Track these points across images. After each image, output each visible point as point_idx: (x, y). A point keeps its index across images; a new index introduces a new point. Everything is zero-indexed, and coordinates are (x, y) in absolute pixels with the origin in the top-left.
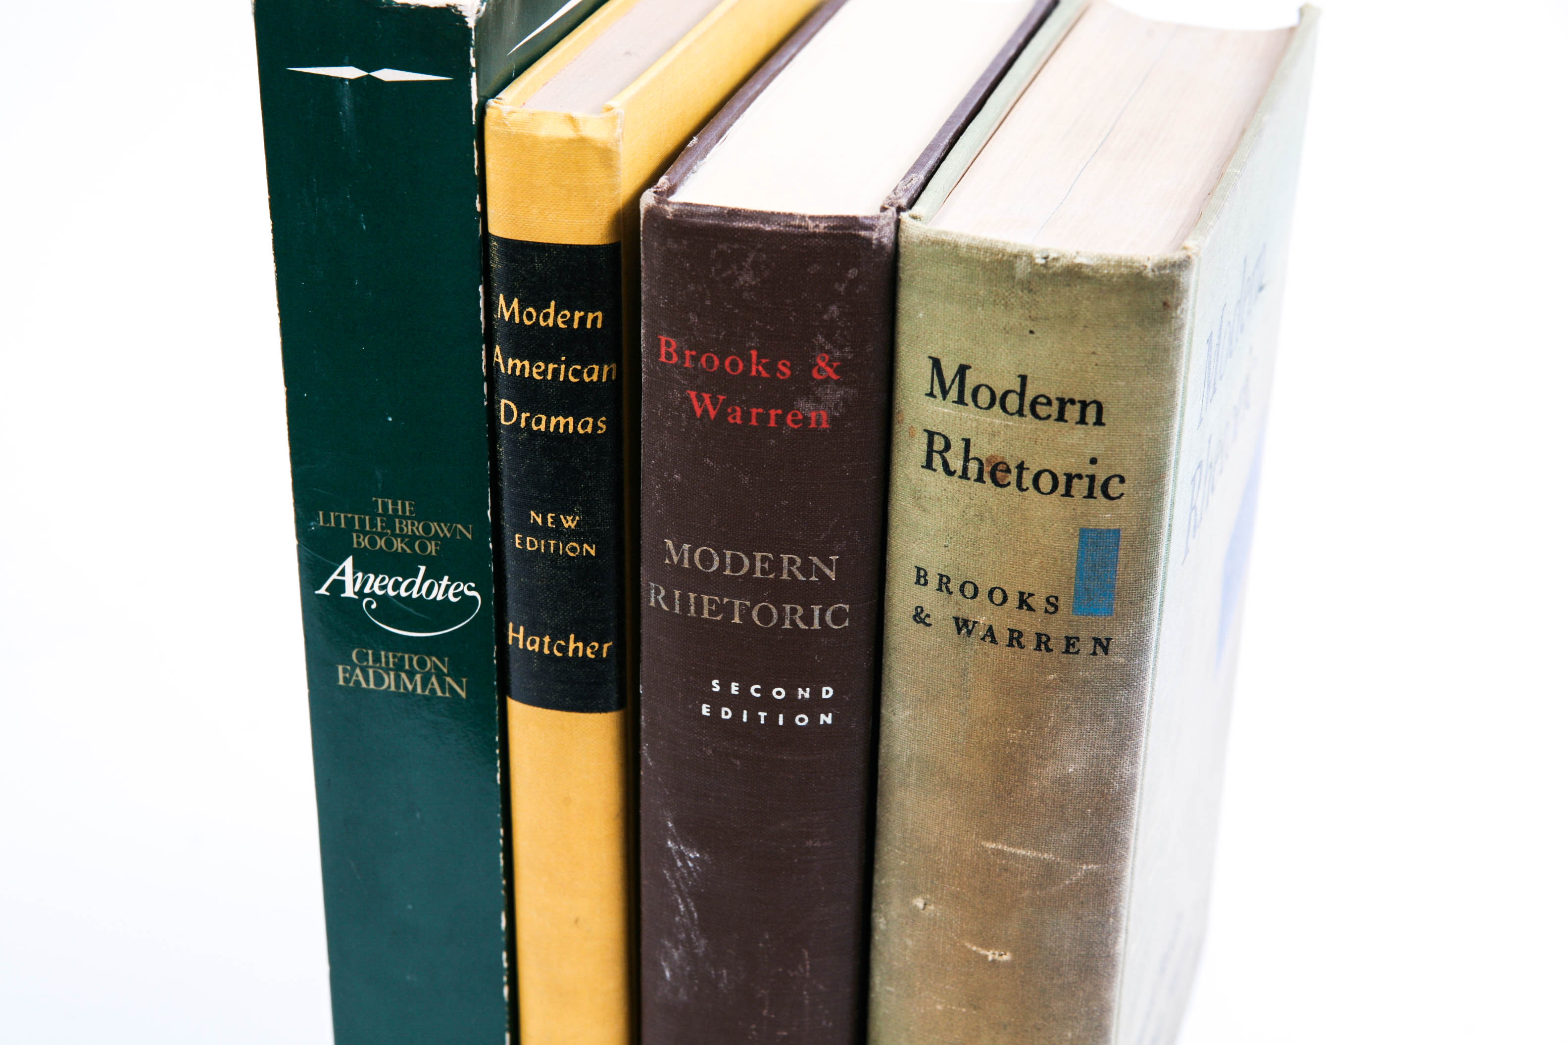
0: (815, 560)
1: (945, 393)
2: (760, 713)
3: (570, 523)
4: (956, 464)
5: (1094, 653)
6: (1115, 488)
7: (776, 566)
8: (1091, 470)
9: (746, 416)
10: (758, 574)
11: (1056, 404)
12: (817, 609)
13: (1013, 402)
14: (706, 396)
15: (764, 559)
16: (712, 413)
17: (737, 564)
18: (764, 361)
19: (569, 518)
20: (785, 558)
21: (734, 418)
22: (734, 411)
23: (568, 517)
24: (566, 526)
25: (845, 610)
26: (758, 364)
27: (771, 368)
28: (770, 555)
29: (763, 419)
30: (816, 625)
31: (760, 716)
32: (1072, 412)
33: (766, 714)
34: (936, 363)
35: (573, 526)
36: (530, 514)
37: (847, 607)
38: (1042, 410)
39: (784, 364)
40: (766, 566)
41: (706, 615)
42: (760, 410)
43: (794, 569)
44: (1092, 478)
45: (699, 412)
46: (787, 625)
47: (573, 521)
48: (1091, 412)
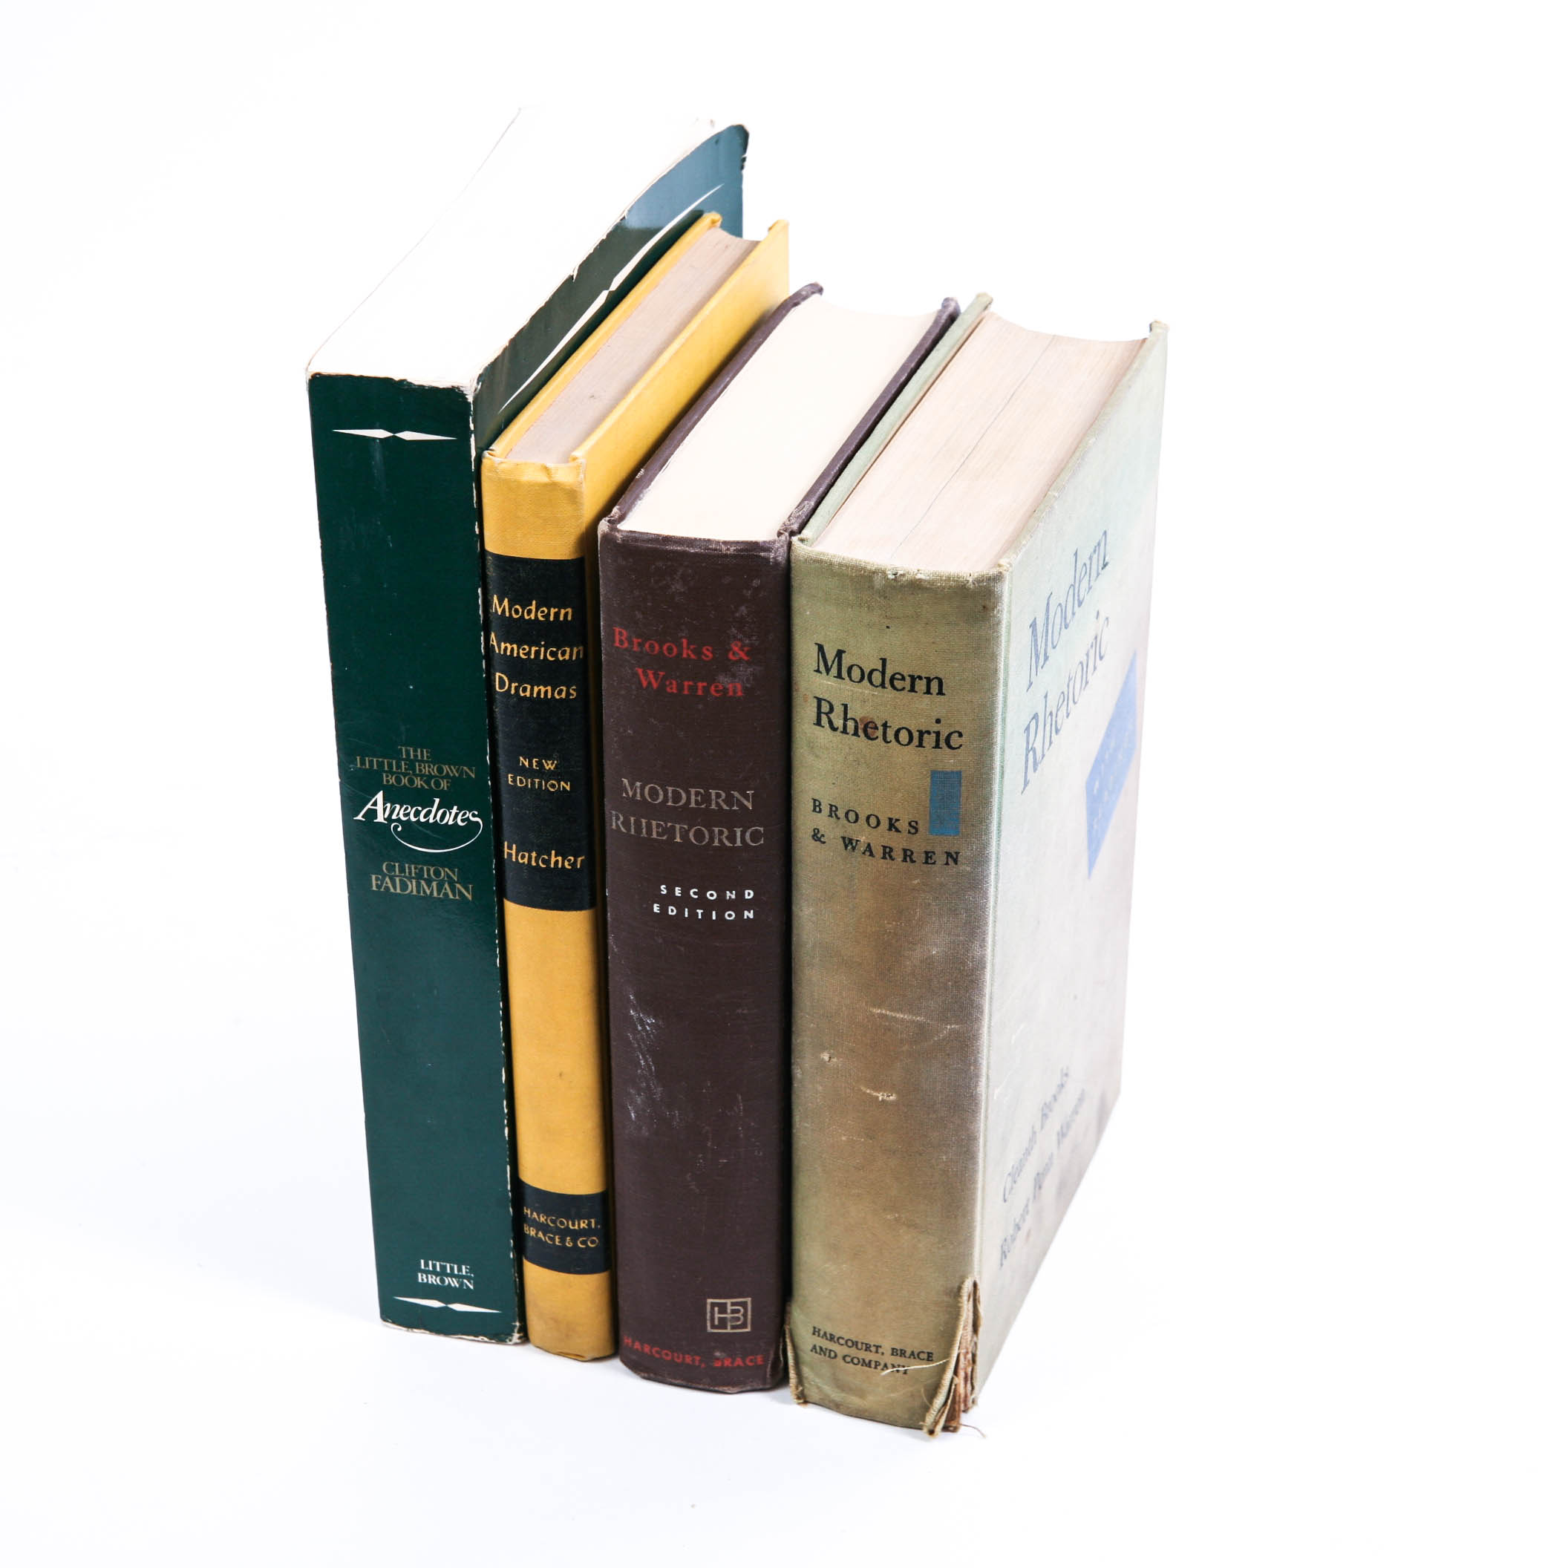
0: (736, 794)
1: (828, 670)
2: (698, 911)
3: (550, 766)
4: (839, 723)
5: (947, 864)
6: (955, 740)
7: (707, 798)
8: (936, 728)
9: (680, 688)
10: (693, 805)
11: (908, 679)
12: (738, 832)
13: (877, 677)
14: (650, 673)
15: (697, 794)
16: (655, 685)
17: (677, 797)
18: (692, 647)
19: (550, 762)
20: (713, 792)
21: (671, 689)
22: (671, 683)
23: (548, 762)
24: (547, 768)
25: (760, 831)
26: (688, 648)
27: (698, 652)
28: (702, 791)
29: (693, 689)
30: (739, 843)
31: (698, 913)
32: (921, 685)
33: (702, 911)
34: (821, 648)
35: (552, 768)
36: (519, 759)
37: (762, 829)
38: (898, 684)
39: (707, 650)
40: (699, 798)
41: (654, 835)
42: (691, 683)
43: (720, 801)
44: (938, 734)
45: (645, 684)
46: (716, 843)
47: (552, 764)
48: (934, 685)
